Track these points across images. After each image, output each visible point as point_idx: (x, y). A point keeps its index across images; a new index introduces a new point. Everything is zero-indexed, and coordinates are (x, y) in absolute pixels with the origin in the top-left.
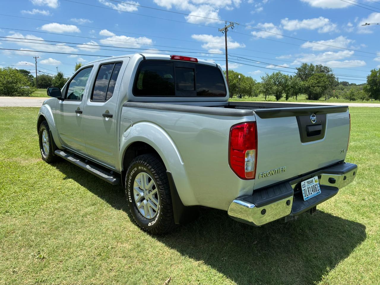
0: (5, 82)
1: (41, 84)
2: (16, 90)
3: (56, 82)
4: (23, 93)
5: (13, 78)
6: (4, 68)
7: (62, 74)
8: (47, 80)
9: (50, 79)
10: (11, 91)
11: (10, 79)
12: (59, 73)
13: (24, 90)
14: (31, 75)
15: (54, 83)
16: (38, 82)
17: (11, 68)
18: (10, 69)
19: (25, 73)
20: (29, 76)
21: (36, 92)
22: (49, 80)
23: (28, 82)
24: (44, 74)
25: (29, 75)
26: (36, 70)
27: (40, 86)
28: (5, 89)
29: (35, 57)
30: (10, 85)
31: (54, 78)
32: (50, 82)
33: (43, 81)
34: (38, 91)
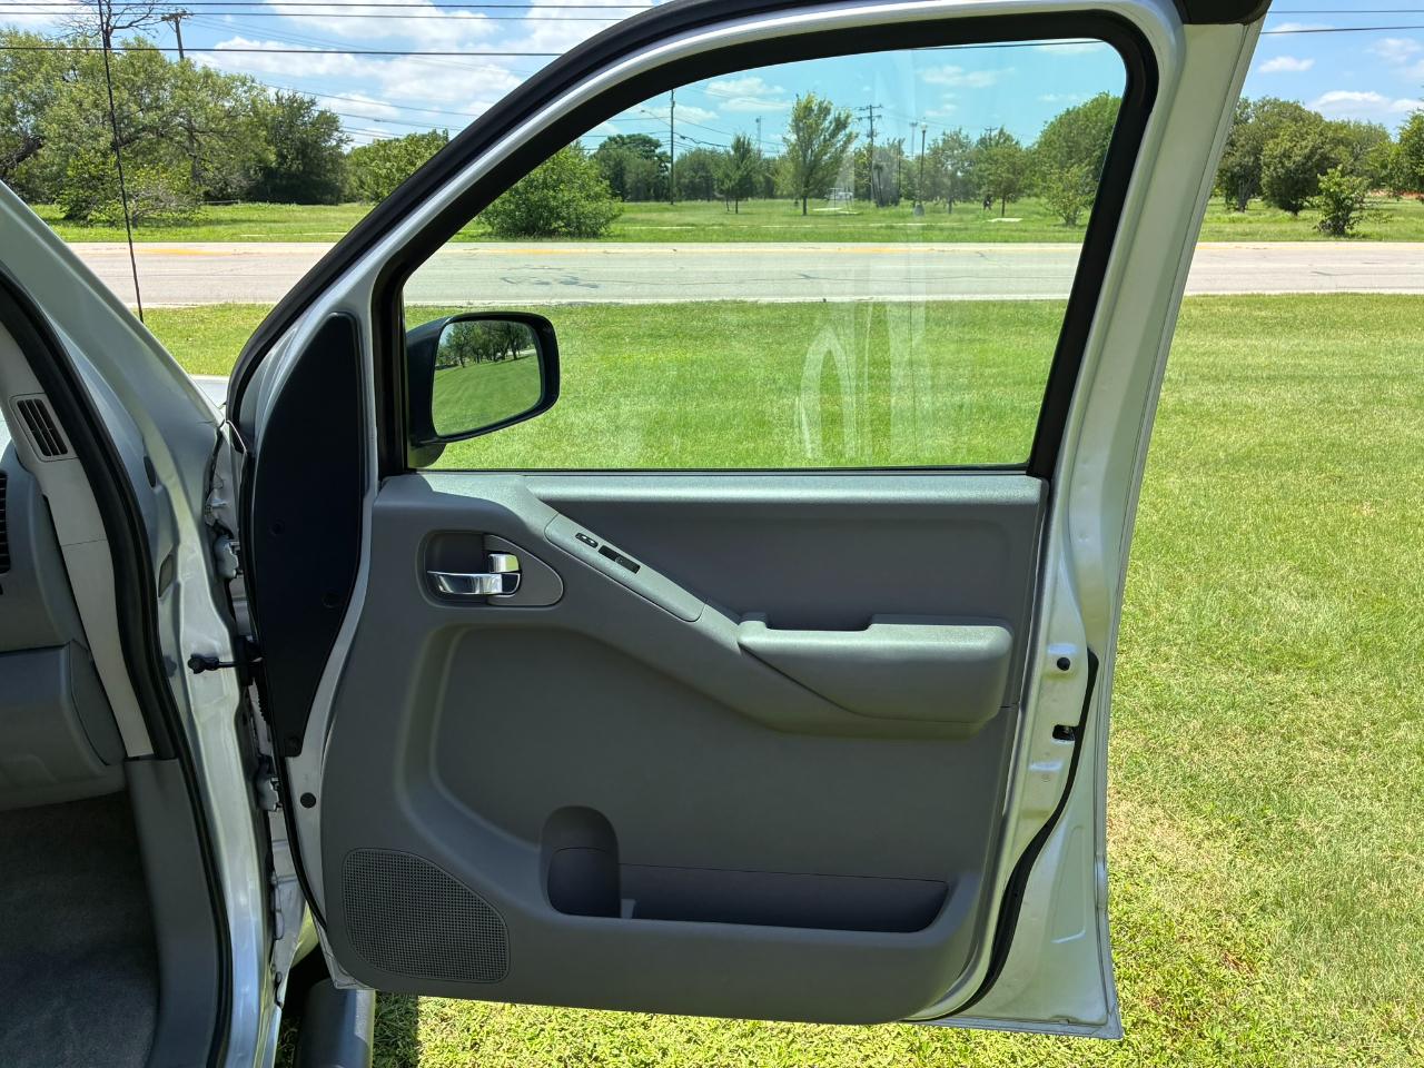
1: (690, 185)
2: (558, 214)
3: (727, 175)
4: (579, 222)
7: (748, 145)
10: (542, 218)
11: (538, 174)
12: (739, 140)
13: (582, 213)
14: (662, 152)
15: (718, 179)
16: (682, 176)
19: (643, 144)
20: (657, 156)
21: (625, 215)
24: (697, 145)
25: (657, 151)
28: (520, 212)
30: (537, 198)
33: (696, 172)
34: (672, 211)
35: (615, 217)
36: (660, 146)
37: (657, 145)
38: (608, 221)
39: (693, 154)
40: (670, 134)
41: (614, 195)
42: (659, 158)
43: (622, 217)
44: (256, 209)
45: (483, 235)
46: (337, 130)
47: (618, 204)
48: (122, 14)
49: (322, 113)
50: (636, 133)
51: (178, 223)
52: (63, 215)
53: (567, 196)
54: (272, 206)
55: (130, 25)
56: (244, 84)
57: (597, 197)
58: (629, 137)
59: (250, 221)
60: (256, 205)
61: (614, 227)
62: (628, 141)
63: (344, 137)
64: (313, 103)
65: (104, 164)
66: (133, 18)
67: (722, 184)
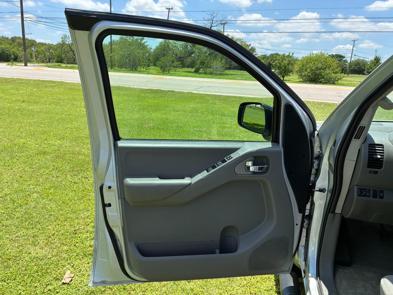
0: (314, 68)
1: (354, 70)
2: (323, 77)
3: (371, 68)
4: (330, 80)
5: (322, 63)
6: (316, 53)
7: (380, 58)
8: (362, 65)
9: (364, 63)
10: (318, 78)
11: (320, 65)
12: (377, 57)
13: (331, 77)
14: (346, 60)
15: (367, 69)
16: (351, 67)
17: (323, 53)
18: (322, 55)
19: (340, 57)
20: (343, 61)
21: (344, 78)
22: (364, 65)
23: (337, 68)
24: (359, 58)
25: (344, 59)
26: (352, 54)
27: (352, 72)
28: (312, 76)
29: (353, 40)
30: (318, 72)
31: (369, 63)
32: (364, 67)
33: (356, 66)
34: (348, 77)
35: (341, 79)
36: (345, 58)
37: (344, 57)
38: (338, 80)
39: (356, 60)
40: (351, 54)
41: (342, 72)
42: (344, 61)
43: (343, 79)
44: (233, 71)
45: (300, 81)
46: (255, 52)
47: (343, 75)
48: (215, 23)
49: (252, 47)
50: (338, 54)
51: (220, 74)
52: (193, 71)
53: (328, 72)
54: (238, 71)
55: (216, 26)
56: (240, 40)
57: (336, 73)
58: (335, 55)
59: (236, 75)
60: (234, 70)
61: (339, 82)
62: (335, 56)
63: (256, 54)
64: (250, 45)
65: (207, 59)
66: (217, 24)
67: (369, 70)
